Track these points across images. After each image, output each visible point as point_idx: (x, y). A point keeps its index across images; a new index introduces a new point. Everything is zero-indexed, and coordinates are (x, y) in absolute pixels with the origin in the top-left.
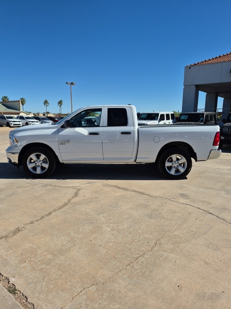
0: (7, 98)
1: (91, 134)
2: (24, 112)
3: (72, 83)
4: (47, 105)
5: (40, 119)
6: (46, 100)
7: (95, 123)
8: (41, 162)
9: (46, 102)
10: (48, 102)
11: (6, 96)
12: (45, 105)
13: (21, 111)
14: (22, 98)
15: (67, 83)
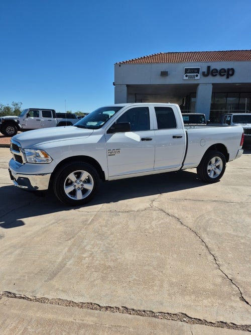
1: (143, 139)
7: (19, 124)
8: (82, 183)
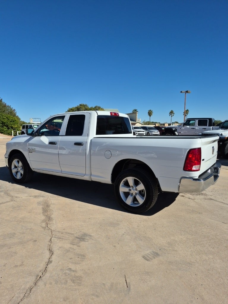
0: (137, 111)
2: (139, 123)
3: (187, 92)
4: (172, 115)
5: (147, 129)
6: (172, 111)
7: (176, 133)
9: (172, 113)
10: (173, 112)
11: (136, 109)
12: (171, 115)
13: (137, 122)
14: (150, 110)
15: (181, 92)
